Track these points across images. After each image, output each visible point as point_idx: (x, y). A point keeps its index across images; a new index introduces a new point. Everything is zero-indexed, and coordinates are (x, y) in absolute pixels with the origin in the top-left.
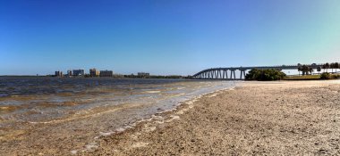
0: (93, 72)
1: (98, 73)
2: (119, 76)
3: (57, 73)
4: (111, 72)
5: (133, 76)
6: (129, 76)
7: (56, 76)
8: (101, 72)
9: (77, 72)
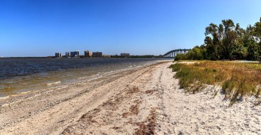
0: (87, 54)
1: (91, 54)
2: (107, 57)
3: (57, 55)
4: (101, 53)
5: (116, 56)
6: (114, 57)
7: (56, 57)
8: (94, 54)
9: (74, 54)
